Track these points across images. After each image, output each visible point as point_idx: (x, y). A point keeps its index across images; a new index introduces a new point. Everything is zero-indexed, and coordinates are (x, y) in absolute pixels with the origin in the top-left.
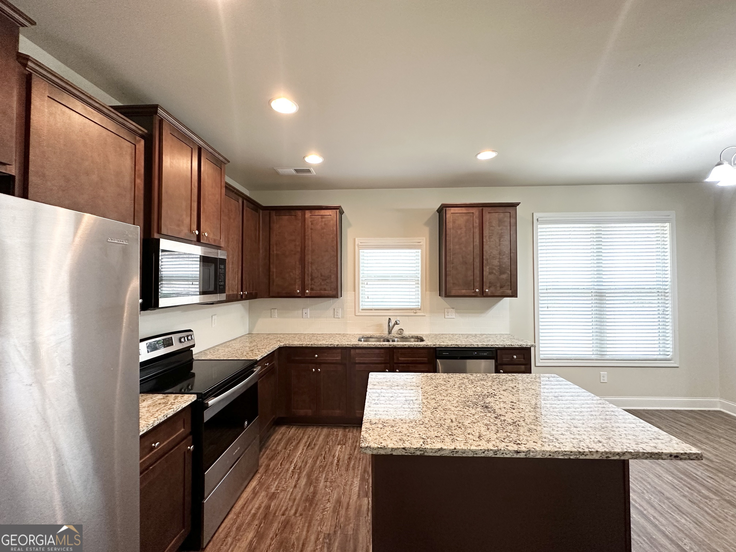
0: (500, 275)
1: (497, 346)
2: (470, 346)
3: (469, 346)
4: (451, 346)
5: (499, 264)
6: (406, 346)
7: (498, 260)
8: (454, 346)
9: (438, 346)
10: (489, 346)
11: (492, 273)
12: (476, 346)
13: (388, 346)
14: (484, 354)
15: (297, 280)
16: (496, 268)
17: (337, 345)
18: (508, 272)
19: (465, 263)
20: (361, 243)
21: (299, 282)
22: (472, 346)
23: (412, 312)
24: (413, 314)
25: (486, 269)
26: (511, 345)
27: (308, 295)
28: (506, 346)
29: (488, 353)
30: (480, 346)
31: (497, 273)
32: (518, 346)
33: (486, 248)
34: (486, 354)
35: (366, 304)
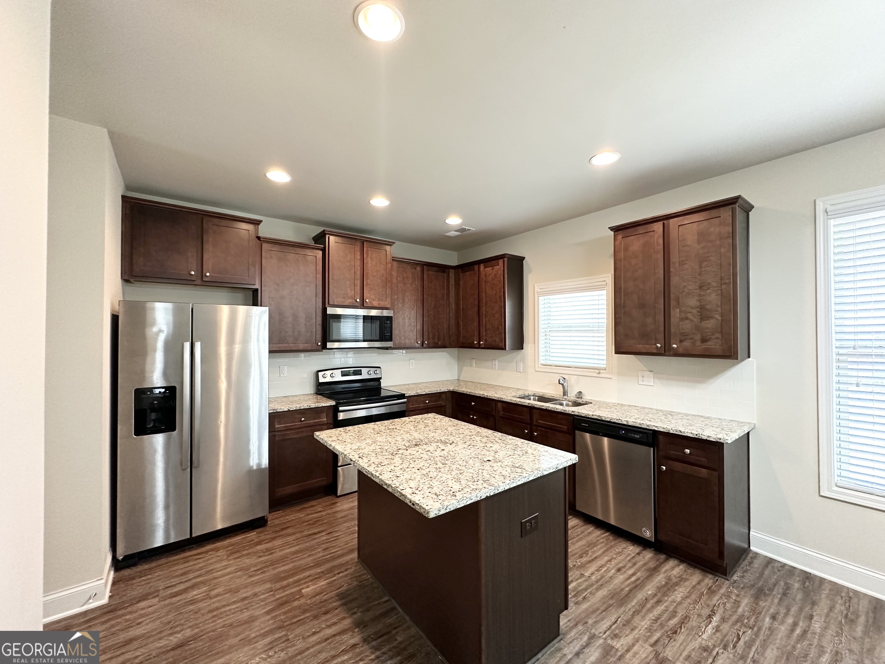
0: (701, 322)
1: (656, 429)
2: (617, 422)
3: (615, 421)
4: (593, 417)
5: (699, 304)
6: (543, 408)
7: (696, 298)
8: (595, 417)
9: (577, 414)
10: (643, 426)
11: (687, 319)
12: (625, 423)
13: (527, 405)
14: (636, 436)
15: (475, 332)
16: (694, 311)
17: (487, 396)
18: (717, 316)
19: (642, 306)
20: (541, 289)
21: (476, 333)
22: (620, 422)
23: (595, 372)
24: (595, 375)
25: (675, 314)
26: (680, 431)
27: (483, 346)
28: (671, 432)
29: (641, 435)
30: (630, 424)
31: (695, 319)
32: (691, 436)
33: (675, 280)
34: (638, 436)
35: (552, 358)
